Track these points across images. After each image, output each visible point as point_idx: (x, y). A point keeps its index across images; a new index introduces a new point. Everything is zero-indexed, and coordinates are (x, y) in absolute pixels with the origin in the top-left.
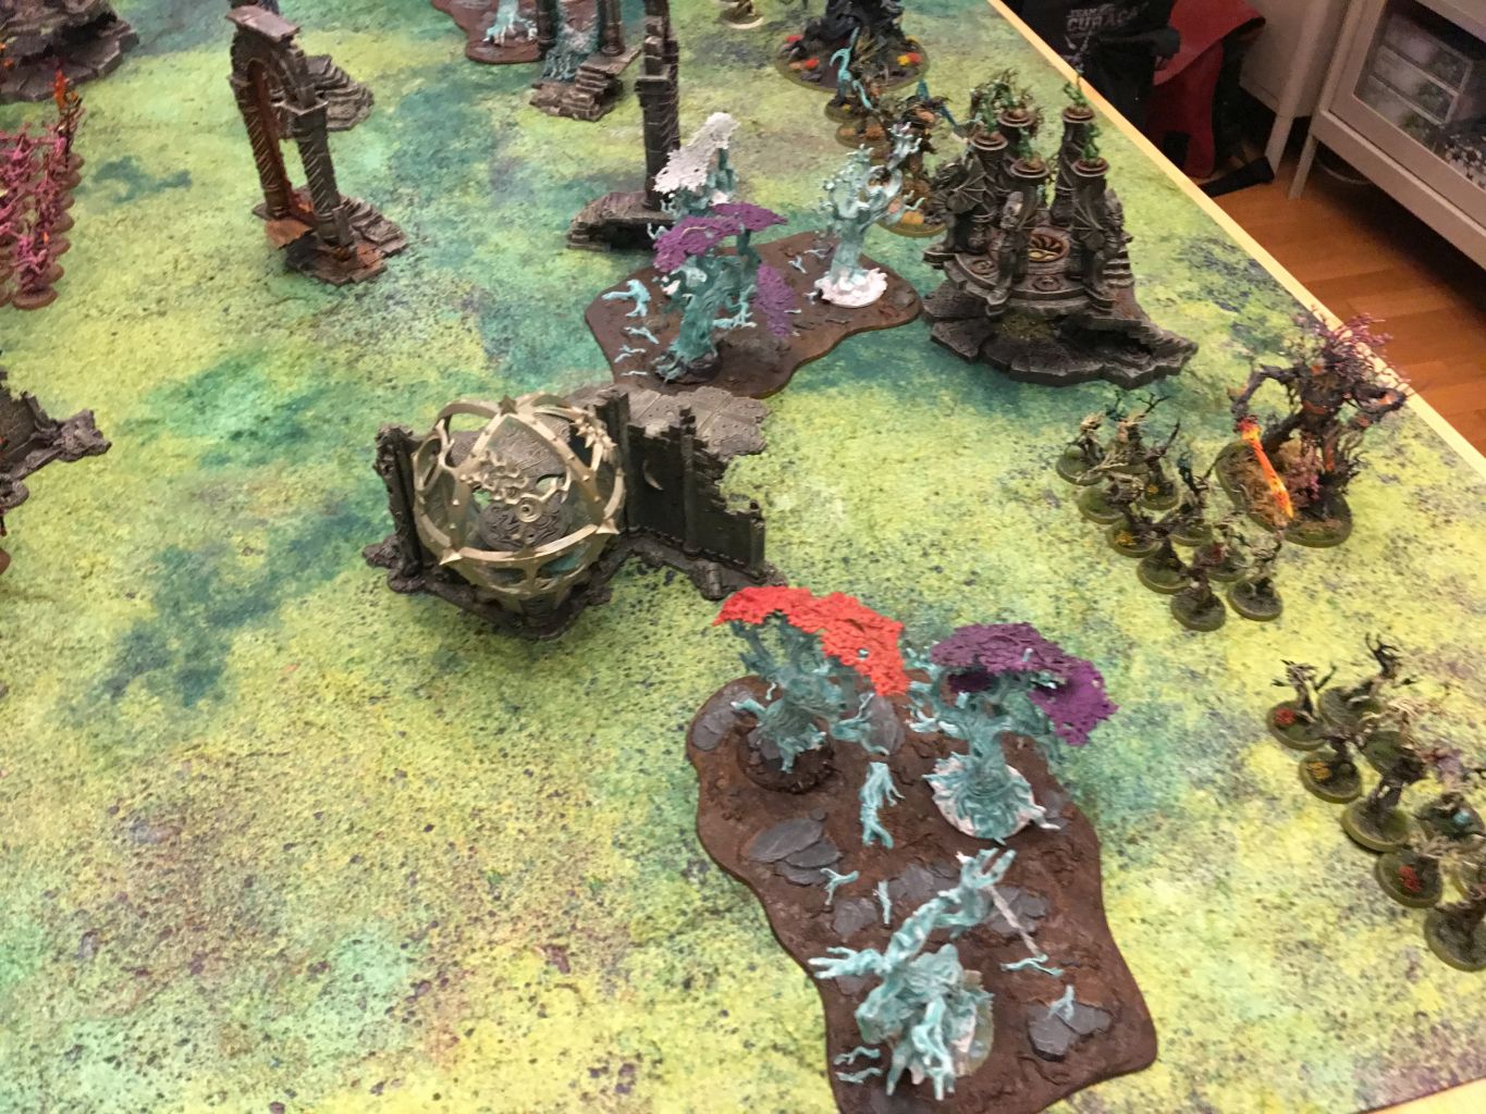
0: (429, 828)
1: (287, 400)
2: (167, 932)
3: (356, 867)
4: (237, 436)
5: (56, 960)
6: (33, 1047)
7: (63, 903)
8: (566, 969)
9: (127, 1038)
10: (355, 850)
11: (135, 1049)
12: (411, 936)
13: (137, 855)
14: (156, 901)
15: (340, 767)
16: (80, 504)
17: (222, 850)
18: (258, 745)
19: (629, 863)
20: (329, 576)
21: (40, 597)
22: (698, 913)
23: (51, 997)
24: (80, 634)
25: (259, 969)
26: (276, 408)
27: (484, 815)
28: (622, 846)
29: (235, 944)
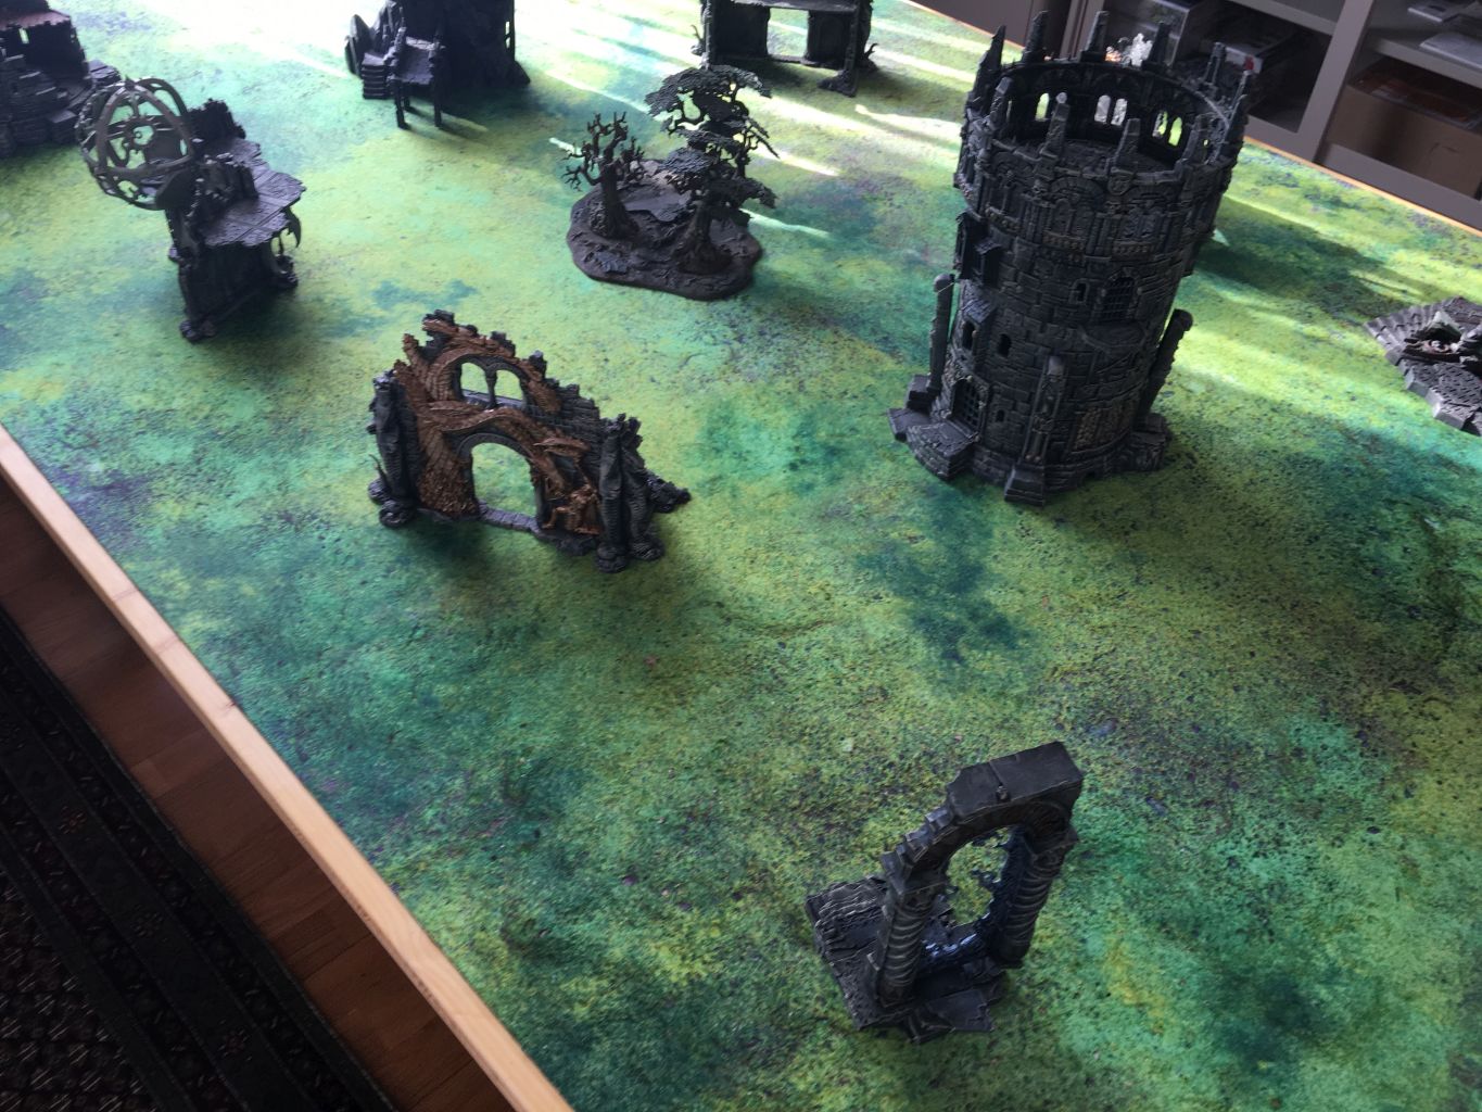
0: (1252, 654)
1: (795, 431)
2: (1190, 777)
3: (1244, 693)
4: (793, 467)
5: (1150, 822)
6: (1206, 872)
7: (1110, 792)
8: (1419, 692)
9: (1250, 840)
10: (1229, 684)
11: (1261, 843)
12: (1321, 713)
13: (1110, 744)
14: (1159, 763)
15: (1158, 644)
16: (751, 553)
17: (1155, 718)
18: (1092, 653)
19: (1377, 624)
20: (989, 534)
21: (817, 623)
22: (1442, 633)
23: (1177, 843)
24: (881, 635)
25: (1267, 768)
26: (794, 437)
27: (1271, 633)
28: (1364, 617)
29: (1236, 763)
